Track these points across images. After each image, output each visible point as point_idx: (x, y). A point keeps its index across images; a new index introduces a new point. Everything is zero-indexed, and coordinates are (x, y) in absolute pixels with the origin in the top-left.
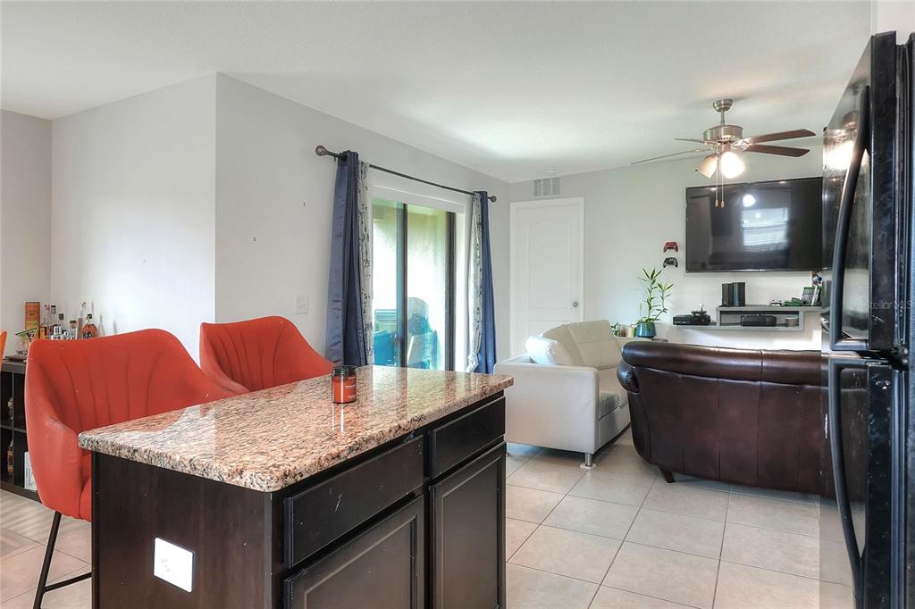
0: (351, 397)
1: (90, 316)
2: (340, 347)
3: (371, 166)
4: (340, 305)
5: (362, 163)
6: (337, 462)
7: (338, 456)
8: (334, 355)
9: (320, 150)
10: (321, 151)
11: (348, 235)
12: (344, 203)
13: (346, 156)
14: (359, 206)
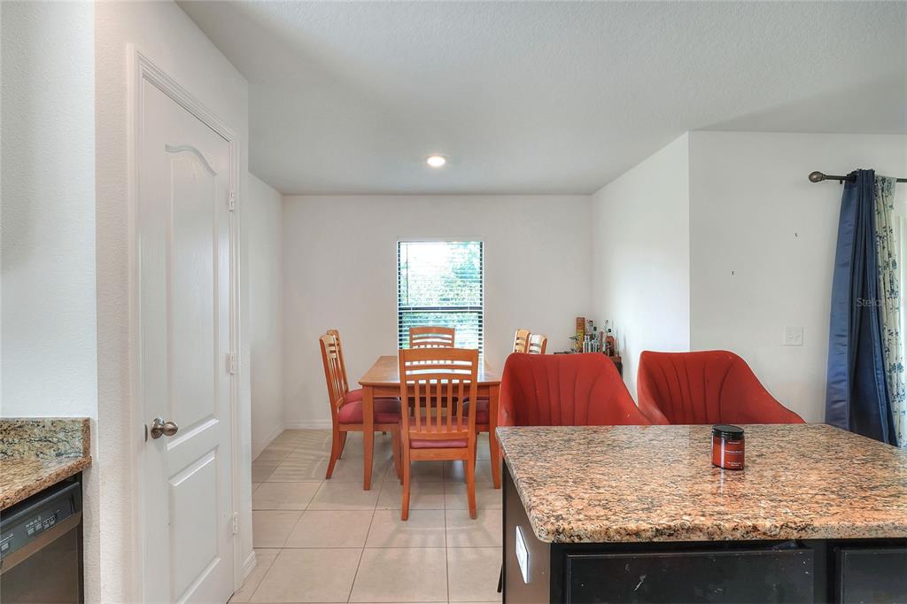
0: (733, 464)
1: (610, 331)
2: (845, 387)
3: (899, 180)
4: (845, 340)
5: (884, 180)
6: (634, 539)
7: (637, 534)
8: (835, 394)
9: (815, 177)
10: (817, 177)
11: (859, 264)
12: (852, 228)
13: (855, 177)
14: (878, 228)
